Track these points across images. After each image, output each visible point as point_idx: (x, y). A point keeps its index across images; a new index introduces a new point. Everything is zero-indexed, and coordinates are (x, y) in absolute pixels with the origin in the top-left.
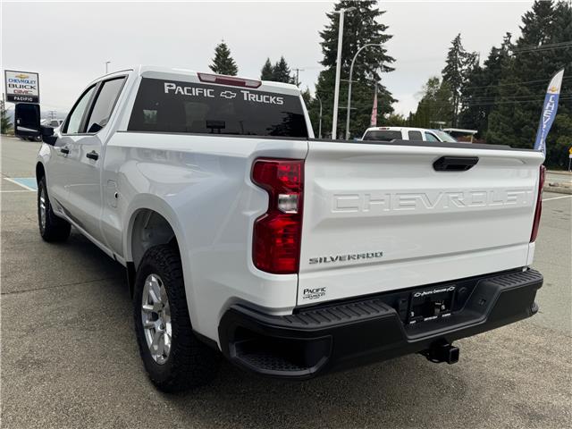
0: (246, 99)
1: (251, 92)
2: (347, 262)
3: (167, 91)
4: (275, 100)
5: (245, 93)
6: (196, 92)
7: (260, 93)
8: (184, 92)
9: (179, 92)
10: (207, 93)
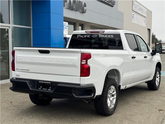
0: (100, 37)
1: (102, 34)
2: (23, 71)
3: (78, 37)
4: (110, 36)
5: (100, 35)
6: (85, 36)
7: (105, 35)
8: (82, 37)
9: (81, 37)
10: (88, 36)
